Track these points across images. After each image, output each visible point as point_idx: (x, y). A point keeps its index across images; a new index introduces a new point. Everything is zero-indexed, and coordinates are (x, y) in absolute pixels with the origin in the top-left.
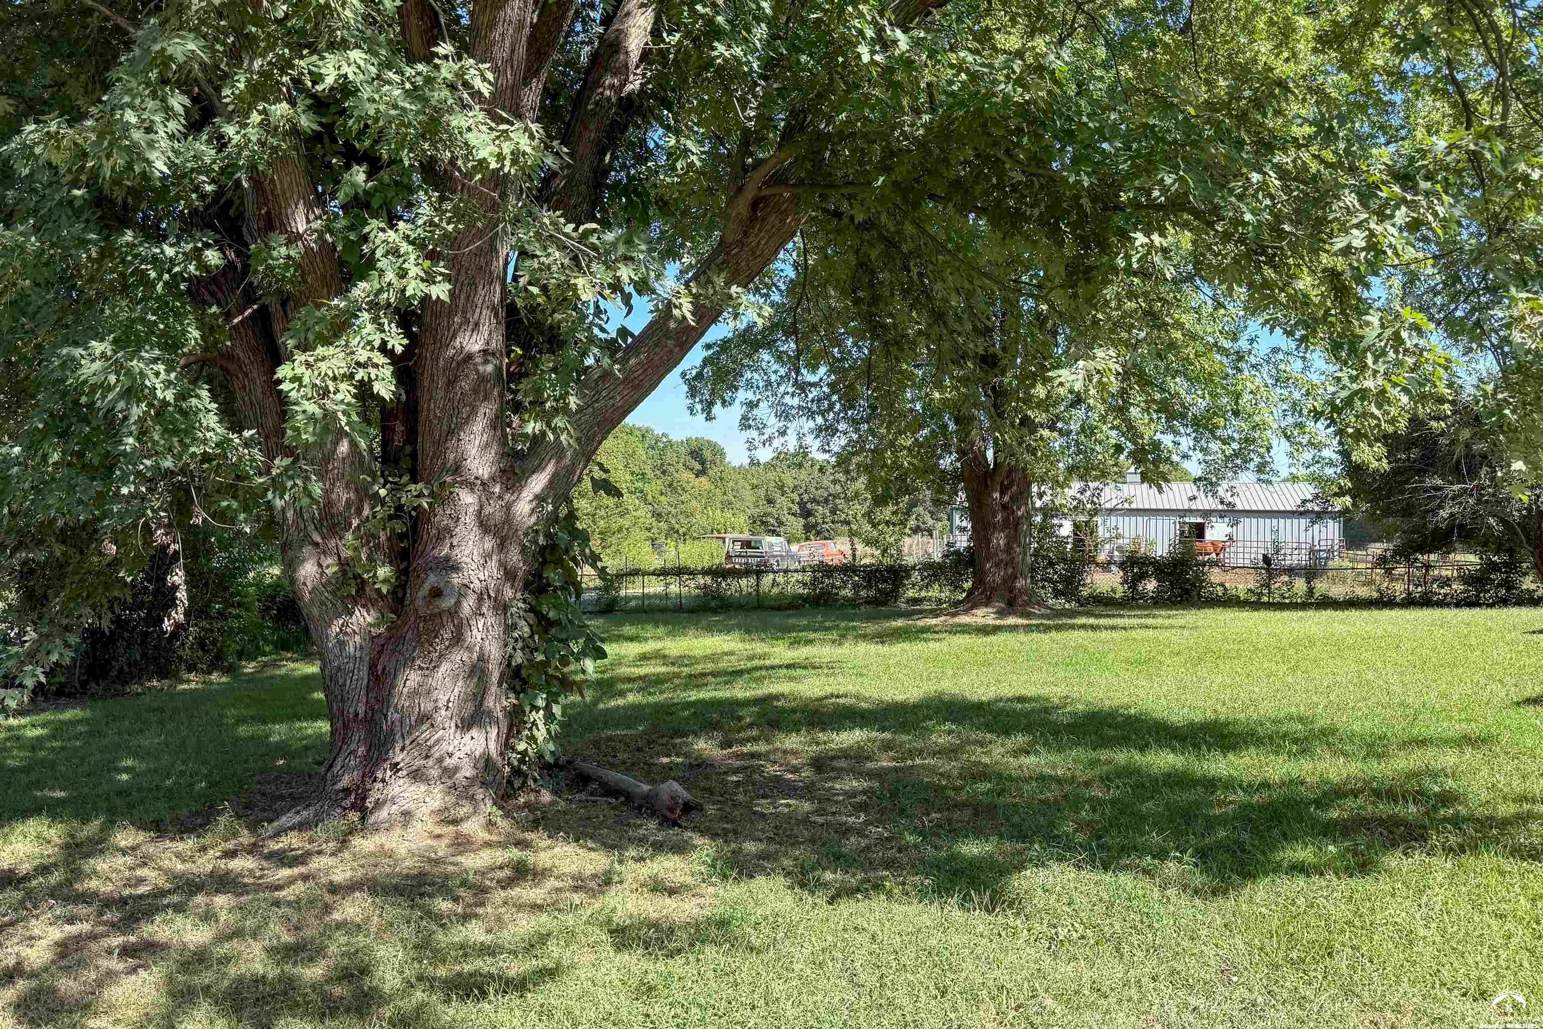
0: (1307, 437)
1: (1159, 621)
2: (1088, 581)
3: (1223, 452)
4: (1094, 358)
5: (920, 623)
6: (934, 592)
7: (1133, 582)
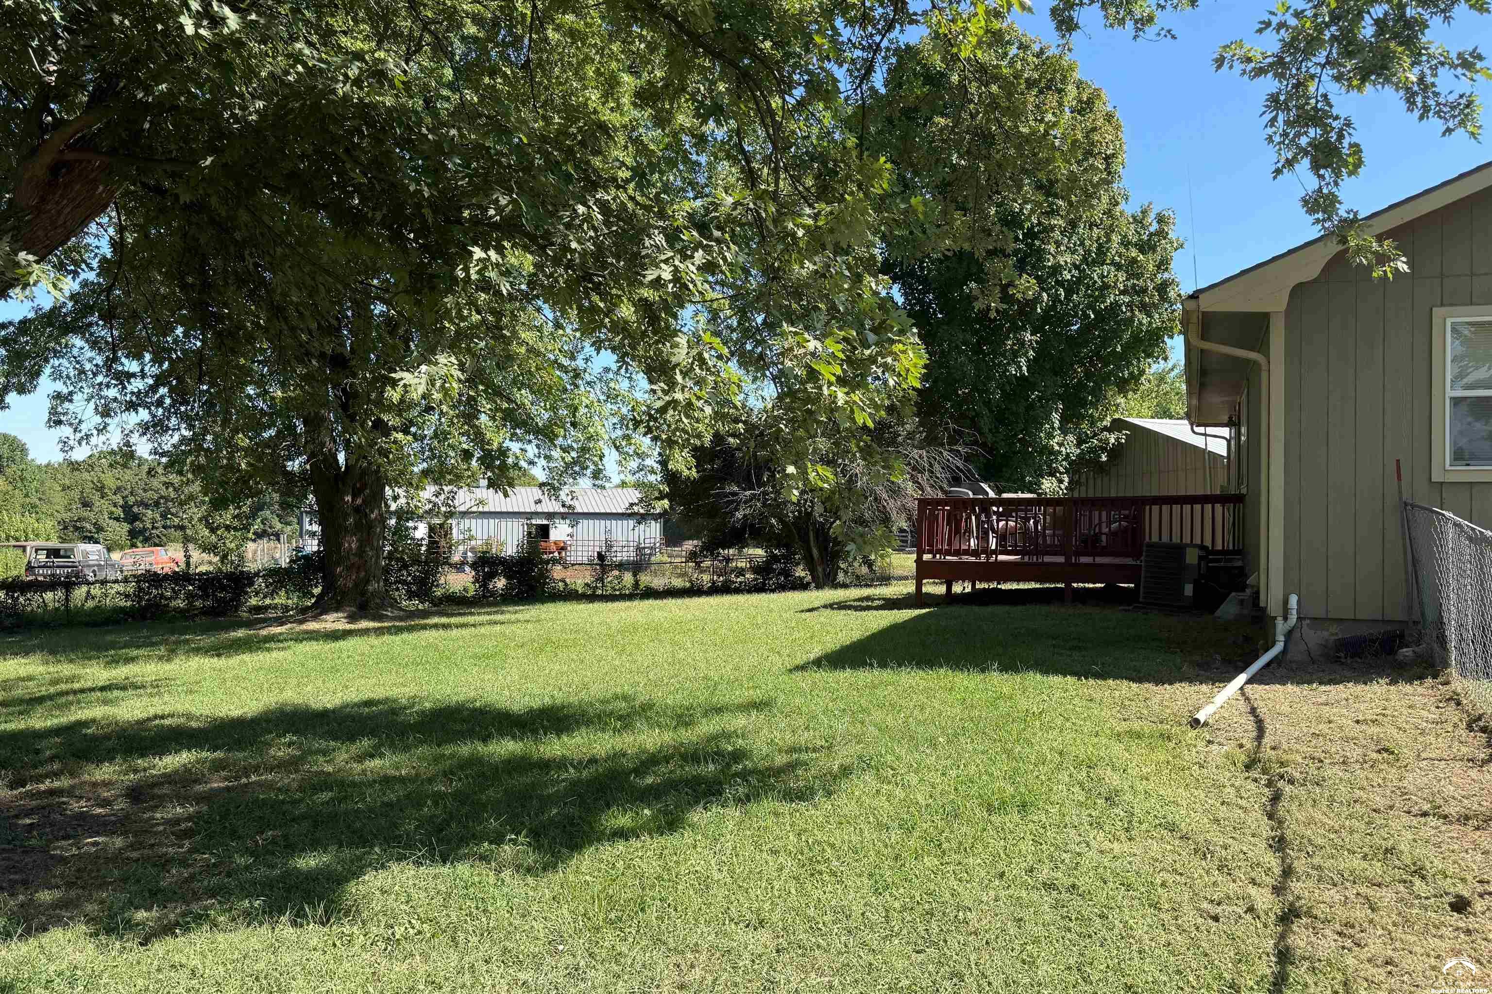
0: (633, 447)
1: (507, 616)
2: (442, 581)
3: (563, 459)
4: (436, 364)
5: (264, 632)
6: (280, 599)
7: (484, 580)
